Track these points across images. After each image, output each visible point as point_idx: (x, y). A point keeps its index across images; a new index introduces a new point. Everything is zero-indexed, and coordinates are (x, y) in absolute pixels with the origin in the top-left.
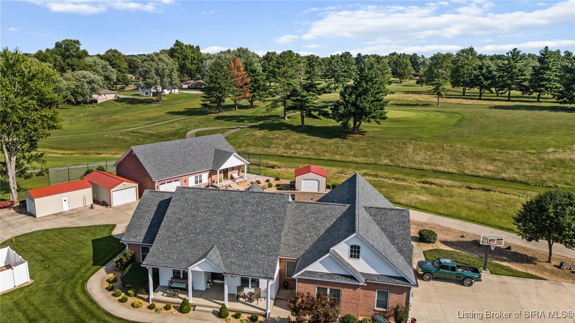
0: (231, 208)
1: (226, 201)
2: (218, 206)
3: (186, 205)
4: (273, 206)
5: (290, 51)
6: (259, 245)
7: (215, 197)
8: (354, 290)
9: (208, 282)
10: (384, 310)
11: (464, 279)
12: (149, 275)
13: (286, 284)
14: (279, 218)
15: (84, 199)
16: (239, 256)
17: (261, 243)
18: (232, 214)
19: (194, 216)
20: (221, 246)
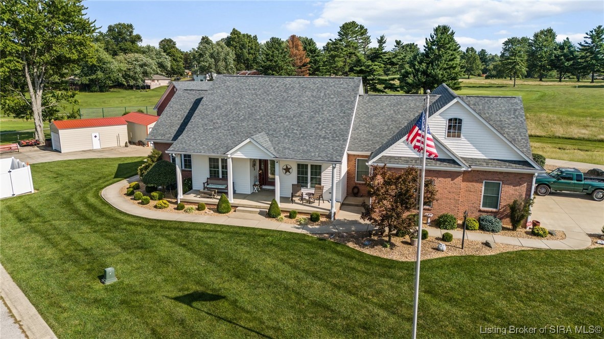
0: (285, 94)
1: (278, 87)
2: (268, 93)
3: (228, 93)
4: (340, 90)
5: (354, 22)
6: (321, 130)
7: (264, 84)
8: (452, 180)
9: (255, 185)
10: (494, 210)
11: (593, 191)
12: (177, 166)
13: (356, 191)
14: (348, 102)
15: (118, 137)
16: (295, 141)
17: (324, 128)
18: (286, 100)
19: (237, 103)
20: (271, 132)
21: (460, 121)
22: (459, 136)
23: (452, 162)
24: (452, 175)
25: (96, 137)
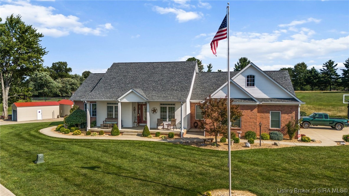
0: (153, 70)
1: (149, 67)
2: (143, 70)
3: (120, 71)
4: (184, 67)
6: (174, 86)
7: (141, 66)
8: (251, 111)
9: (135, 122)
10: (278, 129)
11: (336, 124)
12: (87, 109)
13: (196, 125)
14: (189, 73)
15: (53, 113)
16: (159, 93)
17: (176, 85)
18: (154, 73)
19: (125, 76)
20: (145, 89)
21: (254, 77)
22: (253, 85)
23: (251, 99)
24: (251, 108)
25: (39, 112)
